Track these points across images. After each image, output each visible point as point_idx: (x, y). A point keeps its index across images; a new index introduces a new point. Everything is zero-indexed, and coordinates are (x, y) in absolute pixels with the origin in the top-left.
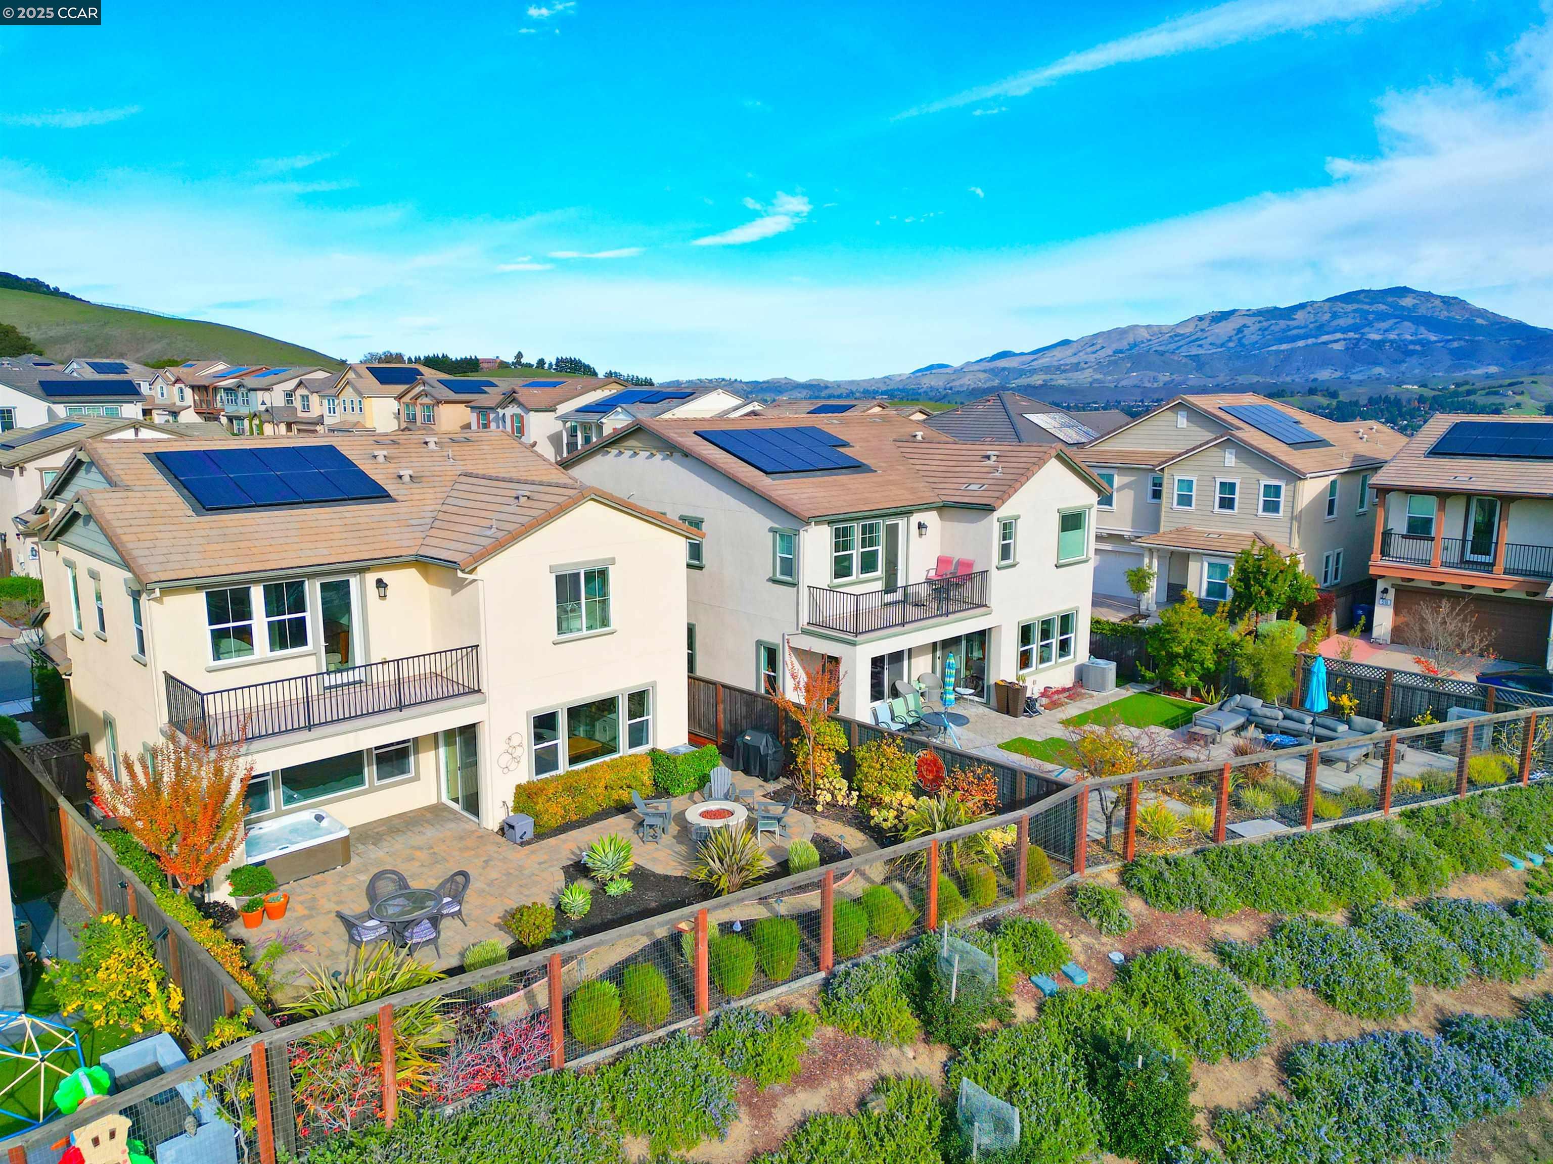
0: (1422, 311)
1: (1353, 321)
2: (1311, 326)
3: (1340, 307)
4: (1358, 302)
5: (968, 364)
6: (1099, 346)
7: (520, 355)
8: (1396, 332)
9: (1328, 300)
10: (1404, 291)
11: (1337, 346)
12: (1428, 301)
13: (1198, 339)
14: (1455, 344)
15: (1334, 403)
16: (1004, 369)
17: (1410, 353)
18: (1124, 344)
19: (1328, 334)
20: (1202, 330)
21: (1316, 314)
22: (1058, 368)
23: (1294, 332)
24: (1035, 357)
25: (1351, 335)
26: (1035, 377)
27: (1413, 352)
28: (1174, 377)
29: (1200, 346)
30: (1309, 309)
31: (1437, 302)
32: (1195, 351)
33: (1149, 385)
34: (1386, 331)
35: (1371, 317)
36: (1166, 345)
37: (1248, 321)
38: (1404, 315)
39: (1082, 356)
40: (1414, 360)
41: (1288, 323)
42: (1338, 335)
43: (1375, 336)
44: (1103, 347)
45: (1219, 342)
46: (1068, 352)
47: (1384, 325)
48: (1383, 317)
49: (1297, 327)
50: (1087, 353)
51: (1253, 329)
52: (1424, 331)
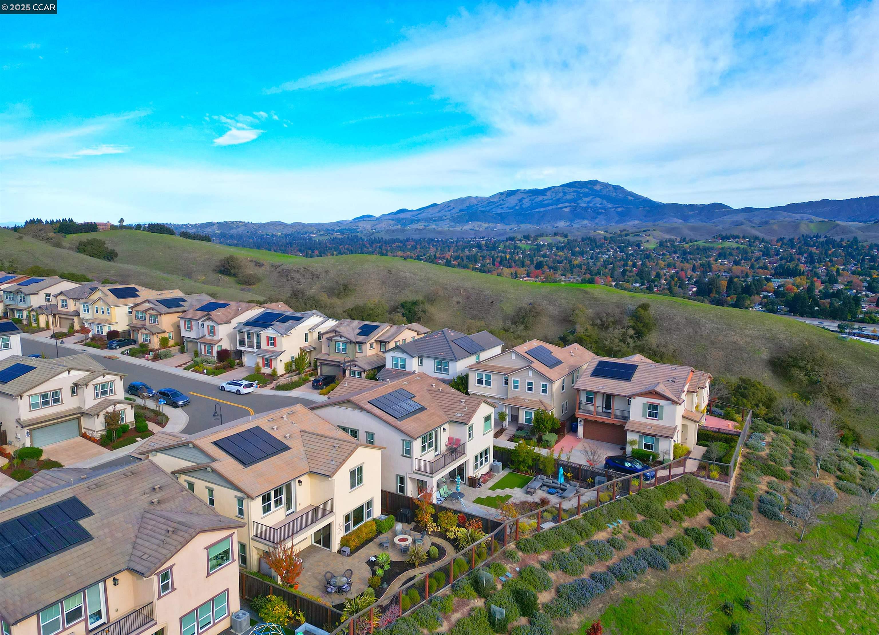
0: (604, 192)
1: (573, 197)
2: (554, 199)
3: (567, 189)
4: (575, 187)
5: (384, 215)
6: (452, 208)
7: (122, 220)
8: (593, 203)
9: (562, 186)
10: (595, 182)
11: (566, 210)
12: (607, 187)
13: (501, 205)
14: (620, 209)
16: (403, 219)
17: (600, 214)
18: (464, 206)
19: (562, 203)
20: (503, 200)
21: (556, 193)
22: (432, 219)
23: (546, 202)
24: (419, 212)
25: (573, 204)
26: (420, 224)
28: (490, 224)
29: (502, 208)
30: (553, 190)
31: (611, 188)
32: (499, 211)
33: (478, 229)
34: (589, 202)
35: (581, 195)
36: (486, 207)
37: (525, 196)
38: (596, 194)
39: (443, 213)
40: (601, 217)
41: (543, 197)
42: (567, 204)
43: (583, 205)
44: (454, 208)
45: (511, 206)
46: (437, 210)
47: (587, 199)
48: (586, 195)
49: (547, 200)
50: (446, 211)
51: (527, 200)
52: (606, 203)
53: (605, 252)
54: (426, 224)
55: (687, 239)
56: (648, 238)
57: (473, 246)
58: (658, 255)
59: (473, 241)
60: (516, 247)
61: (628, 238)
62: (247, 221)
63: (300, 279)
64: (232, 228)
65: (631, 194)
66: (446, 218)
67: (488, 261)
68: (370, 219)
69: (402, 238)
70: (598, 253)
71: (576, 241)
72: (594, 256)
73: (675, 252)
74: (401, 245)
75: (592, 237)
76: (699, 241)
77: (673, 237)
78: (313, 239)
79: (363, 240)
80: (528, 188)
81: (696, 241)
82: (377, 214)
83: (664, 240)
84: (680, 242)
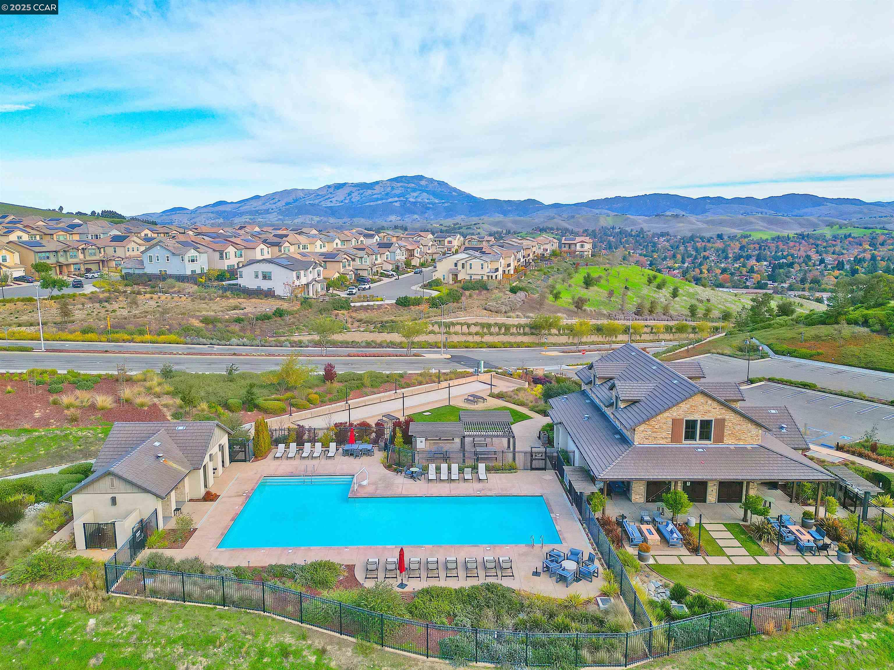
0: (431, 187)
1: (401, 192)
2: (383, 193)
3: (395, 184)
4: (402, 182)
5: (199, 207)
6: (277, 200)
8: (421, 198)
9: (388, 180)
10: (421, 178)
11: (397, 204)
12: (431, 182)
13: (329, 198)
14: (446, 205)
16: (225, 211)
17: (428, 208)
18: (290, 199)
19: (391, 198)
20: (331, 193)
21: (384, 187)
22: (257, 212)
23: (376, 196)
24: (240, 205)
25: (402, 199)
28: (322, 218)
29: (331, 202)
30: (381, 184)
31: (436, 183)
32: (329, 205)
33: (309, 222)
34: (416, 197)
35: (409, 190)
36: (314, 200)
37: (354, 189)
38: (422, 190)
39: (268, 206)
40: (430, 212)
41: (373, 191)
42: (396, 199)
43: (412, 200)
44: (279, 201)
45: (340, 200)
46: (260, 203)
47: (415, 194)
48: (414, 190)
49: (376, 194)
50: (270, 204)
51: (356, 194)
52: (433, 198)
54: (252, 217)
55: (512, 232)
56: (478, 230)
61: (461, 230)
65: (455, 190)
66: (272, 211)
68: (185, 212)
76: (522, 233)
77: (500, 230)
80: (356, 181)
81: (519, 233)
82: (191, 206)
84: (506, 234)
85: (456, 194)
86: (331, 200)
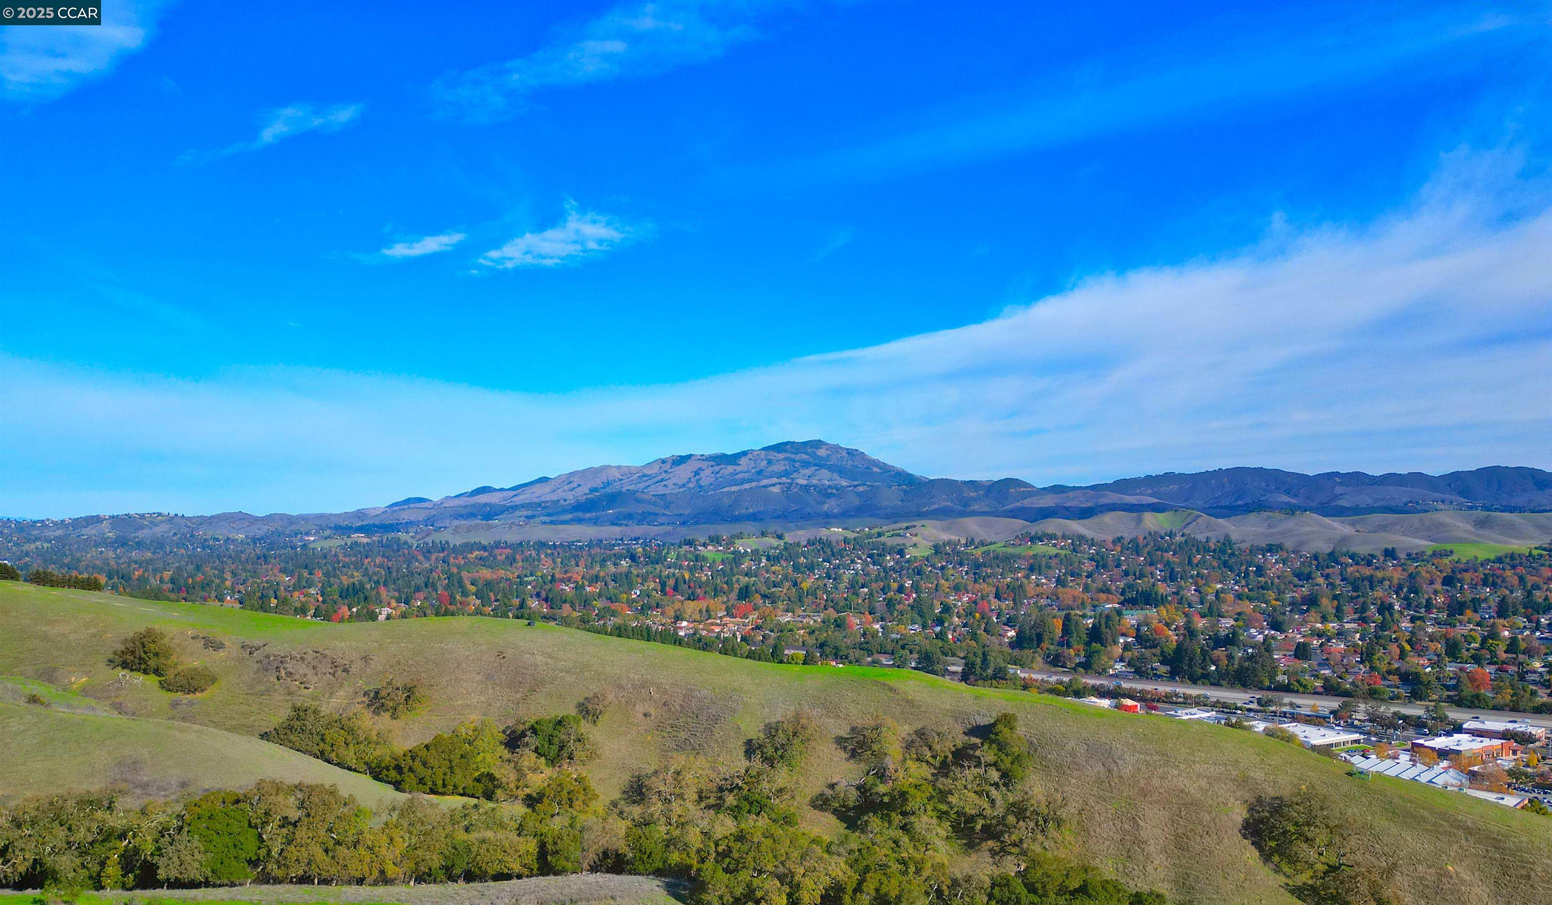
0: (834, 460)
1: (784, 468)
2: (753, 471)
3: (773, 455)
4: (785, 451)
5: (447, 498)
6: (575, 485)
8: (817, 478)
9: (764, 449)
10: (818, 444)
11: (776, 490)
12: (837, 452)
13: (662, 480)
14: (861, 489)
15: (782, 543)
16: (486, 505)
17: (829, 495)
18: (598, 483)
19: (766, 478)
20: (666, 472)
21: (755, 461)
22: (539, 504)
23: (740, 476)
24: (514, 493)
25: (784, 480)
26: (517, 513)
27: (832, 494)
29: (665, 486)
30: (750, 456)
31: (844, 453)
32: (661, 490)
34: (810, 476)
35: (797, 465)
36: (636, 484)
37: (704, 465)
38: (820, 464)
39: (560, 492)
41: (736, 467)
42: (775, 480)
43: (801, 481)
44: (579, 485)
45: (680, 483)
46: (547, 489)
47: (807, 472)
48: (806, 464)
49: (741, 472)
50: (565, 491)
51: (708, 471)
52: (838, 477)
53: (849, 565)
55: (976, 541)
56: (914, 539)
57: (620, 557)
58: (935, 568)
59: (619, 545)
60: (697, 558)
61: (882, 539)
62: (172, 514)
63: (305, 675)
64: (142, 527)
65: (876, 463)
66: (566, 503)
67: (652, 585)
68: (424, 505)
69: (485, 542)
70: (837, 567)
71: (798, 544)
72: (832, 573)
73: (961, 564)
74: (486, 554)
75: (825, 538)
76: (995, 543)
77: (954, 538)
78: (311, 546)
79: (410, 547)
80: (708, 451)
81: (991, 544)
82: (436, 496)
83: (941, 543)
84: (966, 546)
85: (879, 471)
86: (665, 483)
